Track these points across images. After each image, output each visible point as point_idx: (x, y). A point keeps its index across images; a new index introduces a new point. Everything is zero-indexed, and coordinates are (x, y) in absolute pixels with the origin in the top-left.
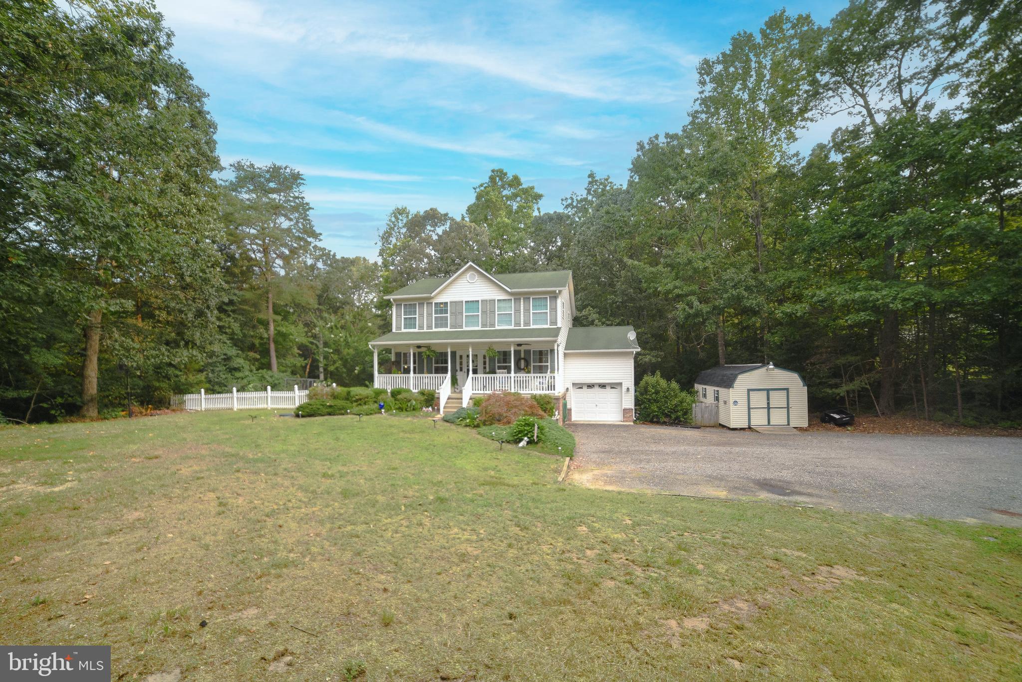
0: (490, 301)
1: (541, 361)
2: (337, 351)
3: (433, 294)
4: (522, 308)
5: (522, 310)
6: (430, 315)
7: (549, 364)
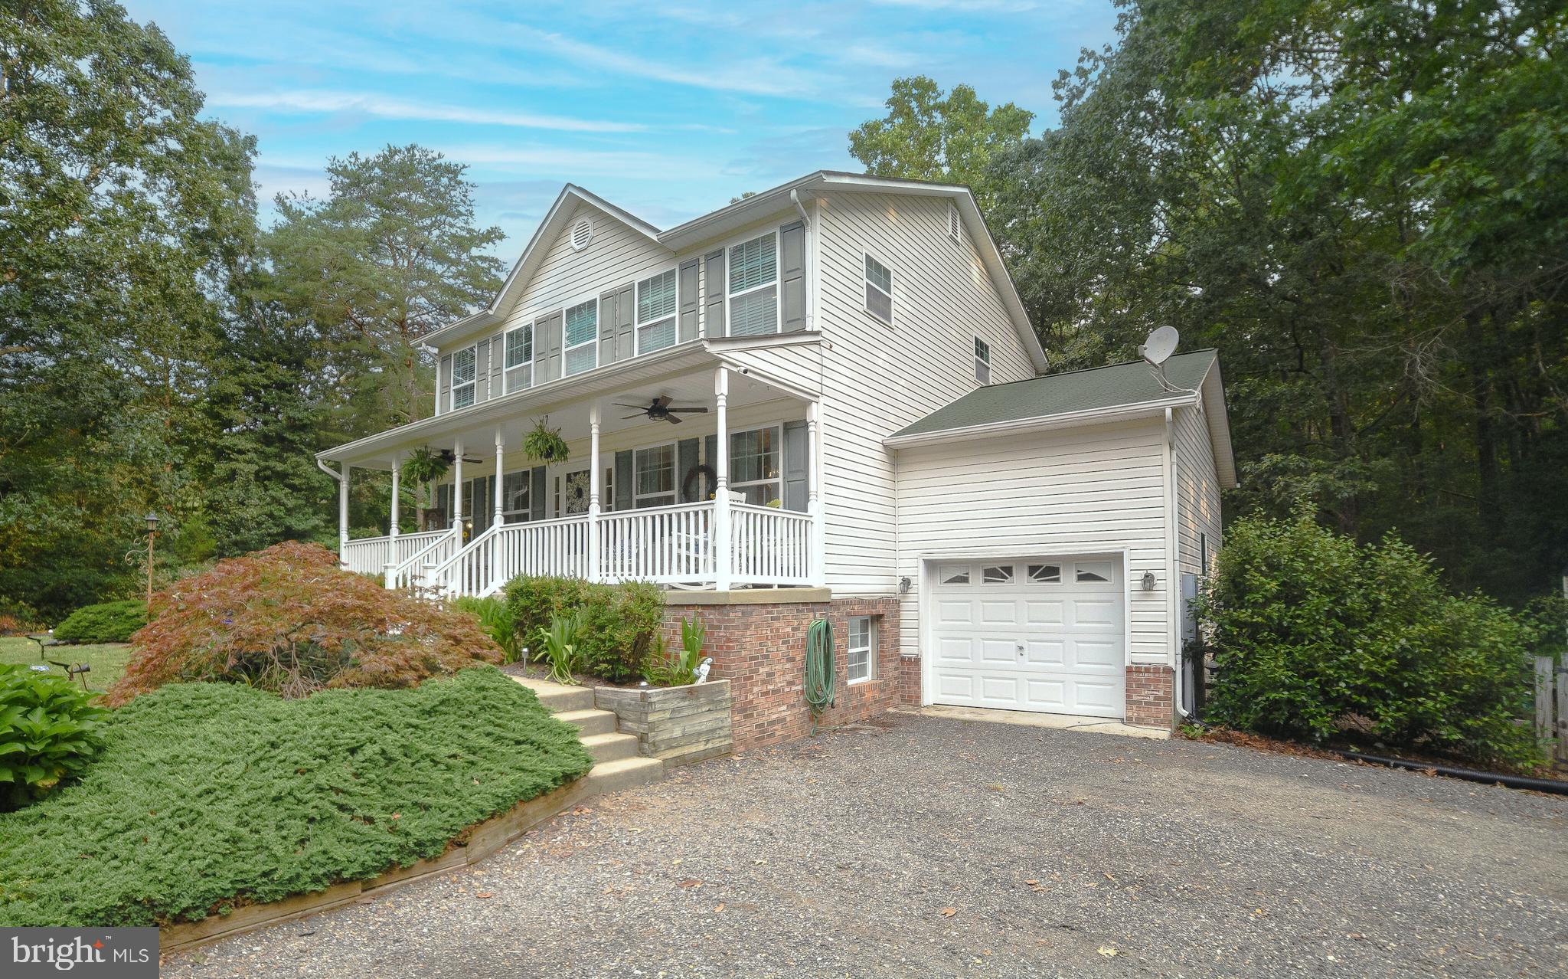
0: (621, 291)
4: (702, 292)
5: (702, 301)
6: (497, 370)
7: (780, 480)
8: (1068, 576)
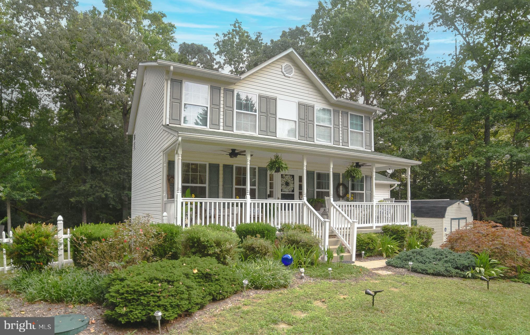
0: (309, 106)
3: (242, 77)
4: (341, 123)
5: (341, 126)
6: (229, 108)
7: (364, 192)
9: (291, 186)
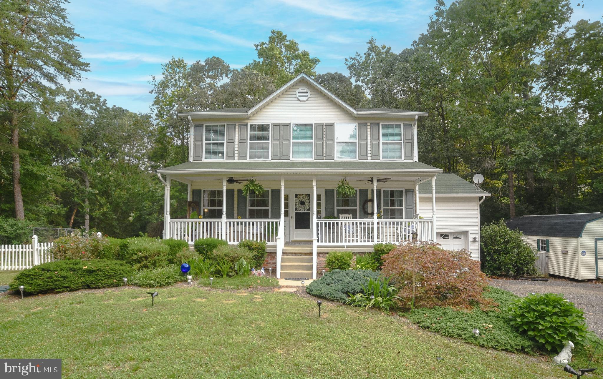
0: (327, 125)
1: (393, 204)
2: (105, 193)
3: (250, 112)
4: (369, 136)
5: (369, 139)
6: (243, 140)
7: (403, 208)
8: (451, 238)
9: (307, 205)
